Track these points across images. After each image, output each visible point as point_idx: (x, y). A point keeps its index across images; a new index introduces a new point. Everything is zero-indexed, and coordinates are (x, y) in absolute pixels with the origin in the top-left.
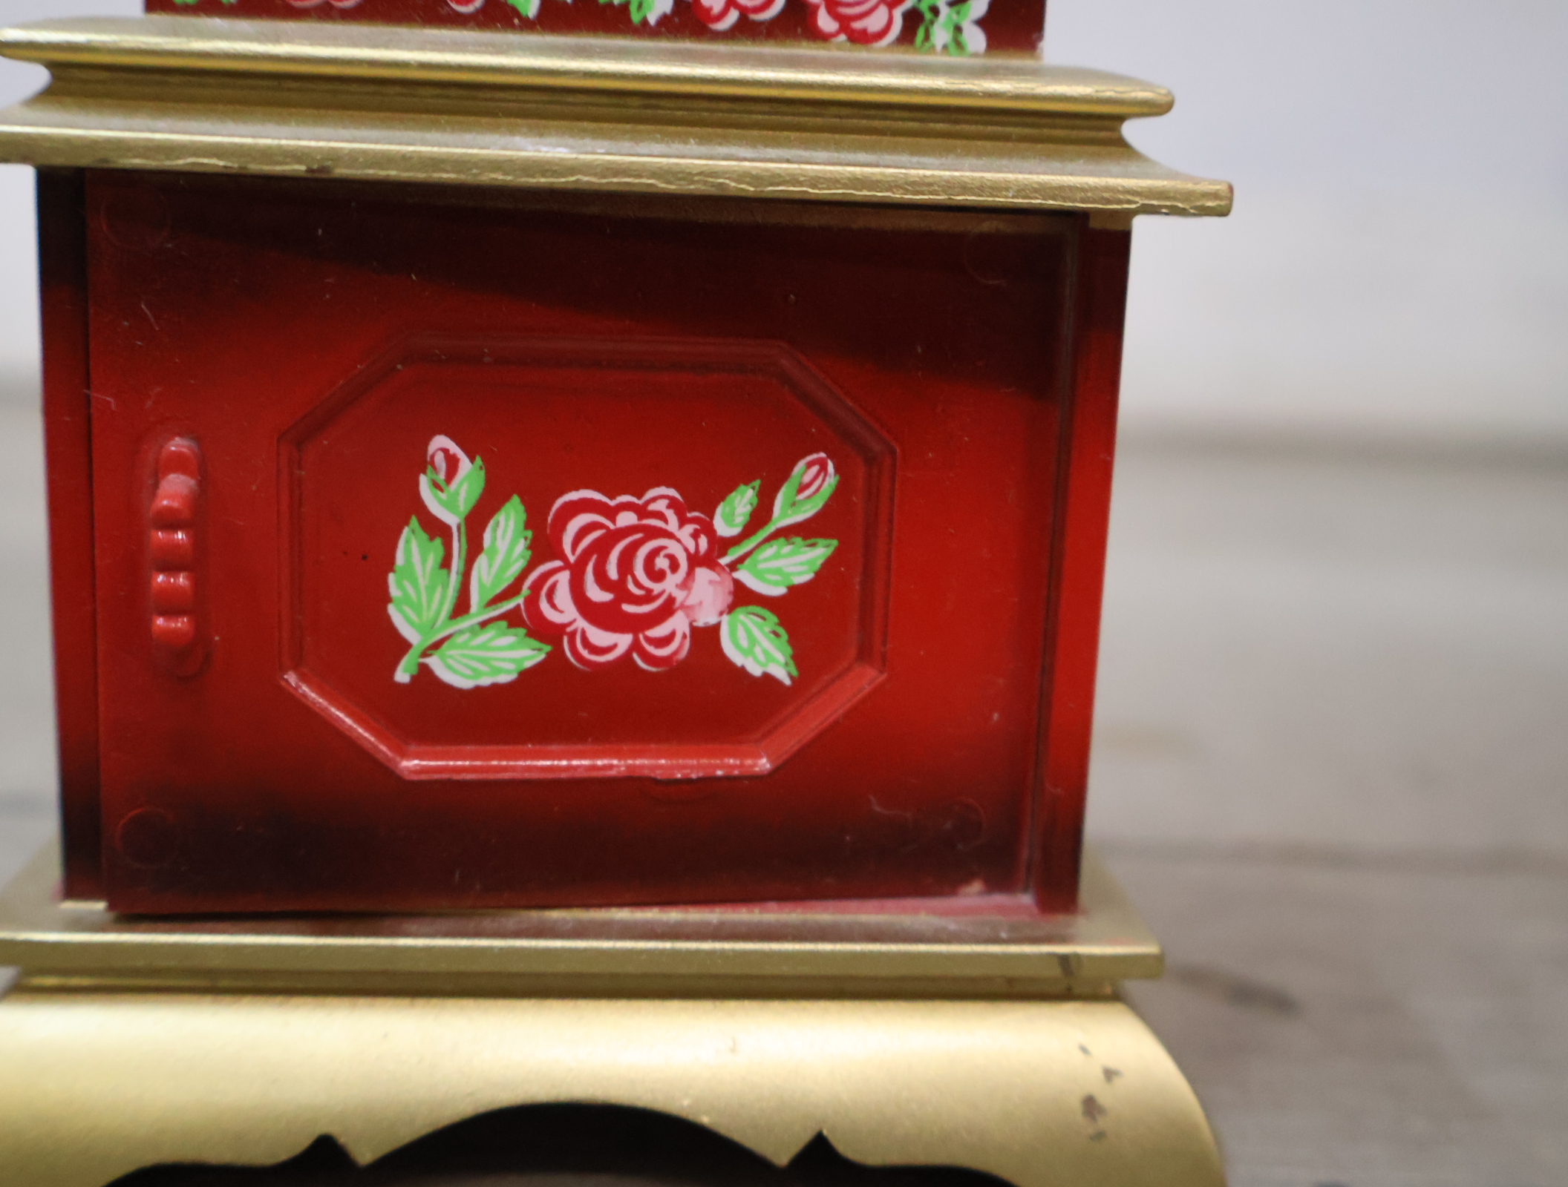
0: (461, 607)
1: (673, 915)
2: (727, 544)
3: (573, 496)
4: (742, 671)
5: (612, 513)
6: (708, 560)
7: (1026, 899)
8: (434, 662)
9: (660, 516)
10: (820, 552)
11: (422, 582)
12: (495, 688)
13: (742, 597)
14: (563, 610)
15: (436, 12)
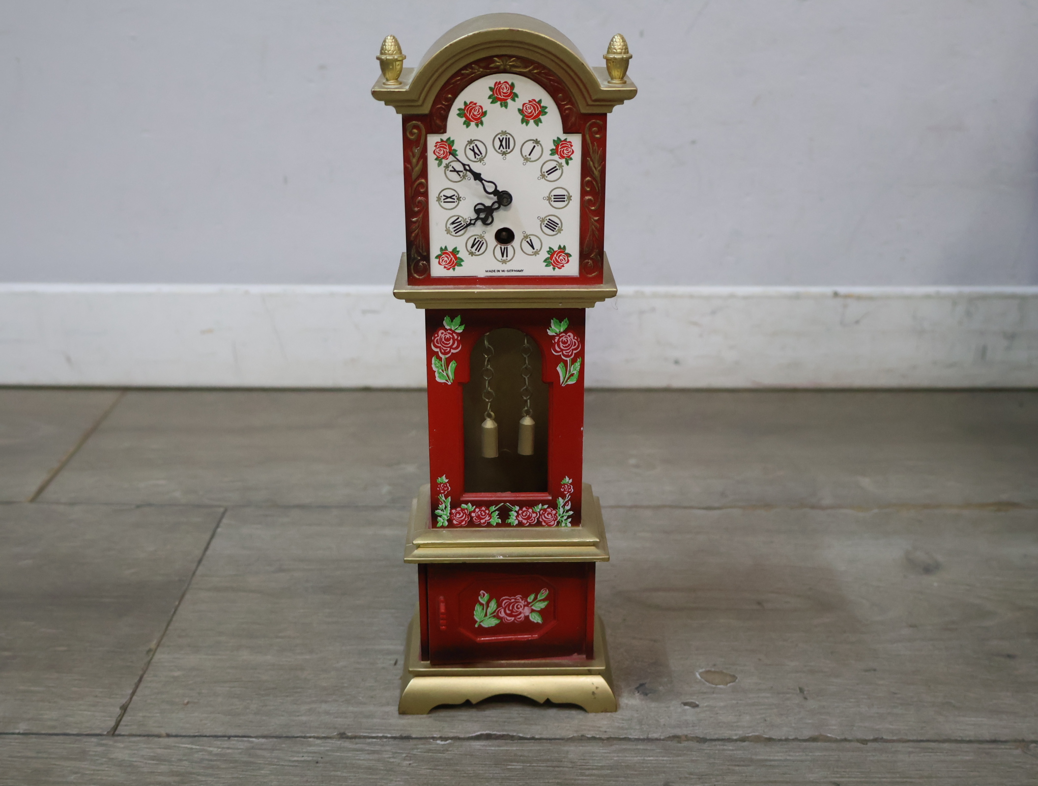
0: (486, 615)
1: (523, 662)
2: (530, 603)
3: (504, 598)
4: (533, 622)
5: (510, 600)
6: (527, 605)
7: (584, 656)
8: (482, 624)
9: (519, 599)
10: (546, 603)
11: (480, 612)
12: (492, 627)
13: (533, 611)
14: (503, 614)
15: (479, 526)
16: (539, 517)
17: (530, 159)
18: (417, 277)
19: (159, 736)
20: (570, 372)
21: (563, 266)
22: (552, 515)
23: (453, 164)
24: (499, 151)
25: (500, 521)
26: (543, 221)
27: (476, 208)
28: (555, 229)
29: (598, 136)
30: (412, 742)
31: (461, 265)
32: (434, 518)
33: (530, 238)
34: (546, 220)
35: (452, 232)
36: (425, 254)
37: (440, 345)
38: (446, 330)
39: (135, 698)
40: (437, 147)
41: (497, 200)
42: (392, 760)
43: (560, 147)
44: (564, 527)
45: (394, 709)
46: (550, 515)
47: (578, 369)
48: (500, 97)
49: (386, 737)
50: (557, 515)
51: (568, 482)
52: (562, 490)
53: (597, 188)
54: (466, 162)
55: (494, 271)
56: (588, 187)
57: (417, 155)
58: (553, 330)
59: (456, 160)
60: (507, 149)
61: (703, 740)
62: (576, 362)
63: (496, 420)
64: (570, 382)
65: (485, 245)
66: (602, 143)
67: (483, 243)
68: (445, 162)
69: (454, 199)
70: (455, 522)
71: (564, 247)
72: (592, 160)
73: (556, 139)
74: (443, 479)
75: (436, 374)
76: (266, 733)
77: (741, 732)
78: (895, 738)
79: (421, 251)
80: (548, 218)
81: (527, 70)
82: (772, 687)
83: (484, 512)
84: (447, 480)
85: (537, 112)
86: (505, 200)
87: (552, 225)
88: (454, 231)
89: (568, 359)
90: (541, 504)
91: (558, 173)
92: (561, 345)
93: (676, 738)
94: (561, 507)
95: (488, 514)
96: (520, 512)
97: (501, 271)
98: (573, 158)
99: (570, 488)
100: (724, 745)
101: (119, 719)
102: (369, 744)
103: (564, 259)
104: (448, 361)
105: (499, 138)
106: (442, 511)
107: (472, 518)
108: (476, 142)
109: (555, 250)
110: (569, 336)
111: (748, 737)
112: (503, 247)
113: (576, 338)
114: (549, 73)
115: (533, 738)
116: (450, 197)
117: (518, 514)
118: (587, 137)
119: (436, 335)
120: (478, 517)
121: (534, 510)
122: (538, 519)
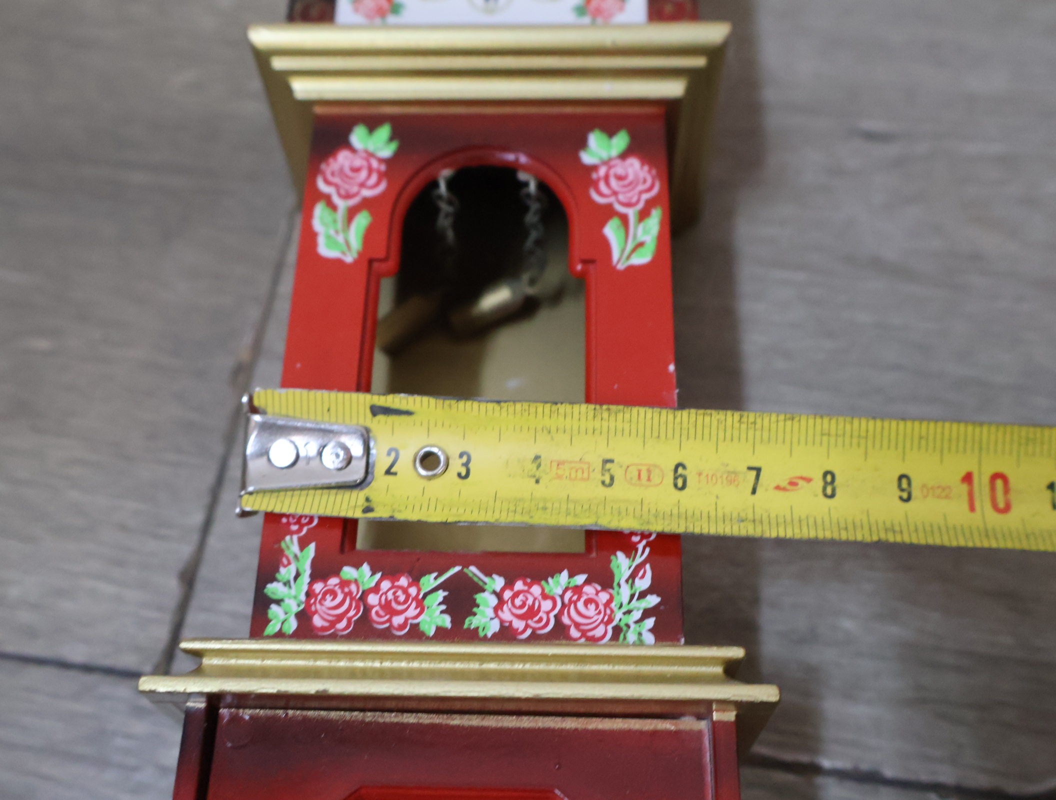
15: (386, 635)
16: (561, 612)
20: (635, 237)
22: (597, 606)
25: (446, 621)
32: (261, 606)
37: (337, 180)
38: (353, 150)
44: (635, 642)
46: (592, 607)
47: (655, 231)
50: (613, 605)
58: (593, 153)
62: (649, 217)
64: (638, 261)
70: (317, 621)
75: (321, 240)
83: (405, 591)
89: (630, 212)
90: (565, 573)
92: (613, 182)
94: (623, 582)
95: (415, 598)
96: (507, 594)
104: (352, 213)
106: (285, 584)
107: (368, 609)
110: (632, 165)
113: (646, 168)
117: (501, 603)
119: (332, 161)
120: (387, 607)
121: (547, 591)
122: (558, 617)
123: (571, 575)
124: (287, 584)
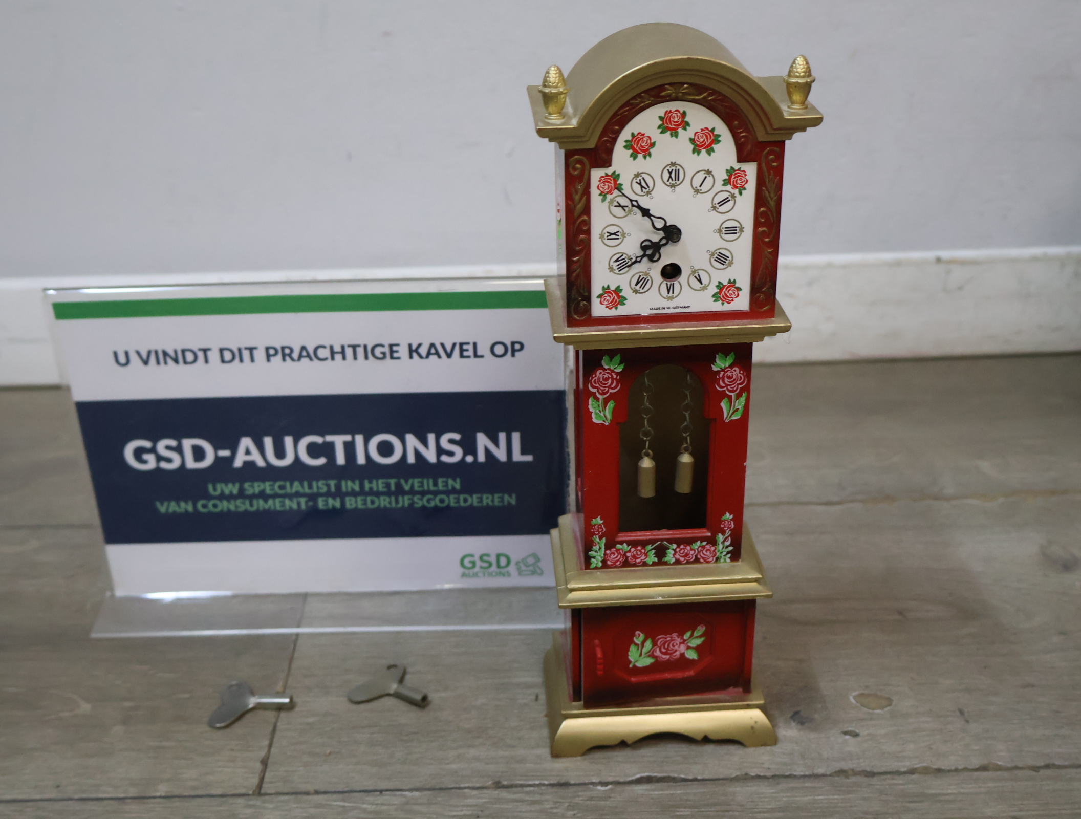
0: (641, 655)
1: (677, 698)
2: (686, 640)
3: (660, 637)
4: (689, 659)
5: (666, 638)
6: (683, 643)
7: (741, 690)
8: (636, 664)
9: (674, 638)
10: (702, 639)
11: (634, 653)
12: (646, 666)
13: (688, 648)
14: (658, 653)
15: (635, 565)
16: (697, 554)
17: (701, 190)
18: (578, 318)
19: (307, 793)
20: (734, 407)
21: (732, 300)
22: (710, 552)
23: (618, 199)
24: (668, 183)
25: (656, 560)
26: (712, 254)
27: (644, 244)
28: (725, 262)
29: (775, 164)
30: (571, 790)
31: (624, 304)
32: (588, 560)
33: (698, 272)
34: (716, 253)
35: (615, 270)
36: (586, 294)
37: (597, 385)
38: (605, 370)
39: (273, 750)
40: (602, 181)
41: (664, 236)
42: (555, 811)
43: (733, 177)
44: (723, 562)
45: (545, 752)
46: (708, 553)
47: (743, 404)
48: (670, 126)
49: (544, 785)
50: (716, 551)
51: (729, 518)
52: (722, 526)
53: (772, 219)
54: (634, 197)
55: (659, 309)
56: (762, 218)
57: (580, 192)
58: (717, 366)
59: (621, 194)
60: (677, 181)
61: (871, 774)
62: (741, 397)
63: (654, 458)
64: (734, 418)
65: (650, 282)
66: (779, 172)
67: (648, 280)
68: (609, 197)
69: (618, 236)
70: (609, 563)
71: (735, 280)
72: (767, 190)
73: (729, 169)
74: (598, 521)
75: (593, 415)
76: (418, 785)
77: (907, 764)
78: (1066, 763)
79: (582, 291)
80: (718, 251)
81: (702, 97)
82: (931, 710)
83: (640, 551)
84: (602, 522)
85: (709, 141)
86: (675, 236)
87: (722, 259)
88: (618, 269)
89: (733, 394)
91: (731, 204)
92: (726, 380)
93: (842, 772)
94: (720, 543)
95: (644, 553)
96: (678, 550)
97: (666, 308)
98: (746, 188)
99: (731, 524)
100: (893, 779)
101: (262, 775)
102: (528, 793)
103: (734, 293)
104: (606, 402)
105: (668, 170)
107: (627, 557)
108: (644, 175)
109: (724, 284)
110: (735, 371)
111: (916, 769)
112: (669, 283)
113: (742, 372)
114: (724, 99)
115: (695, 780)
116: (614, 234)
117: (675, 552)
118: (764, 165)
119: (594, 376)
120: (634, 557)
121: (692, 548)
122: (696, 556)
123: (701, 542)
124: (596, 552)
